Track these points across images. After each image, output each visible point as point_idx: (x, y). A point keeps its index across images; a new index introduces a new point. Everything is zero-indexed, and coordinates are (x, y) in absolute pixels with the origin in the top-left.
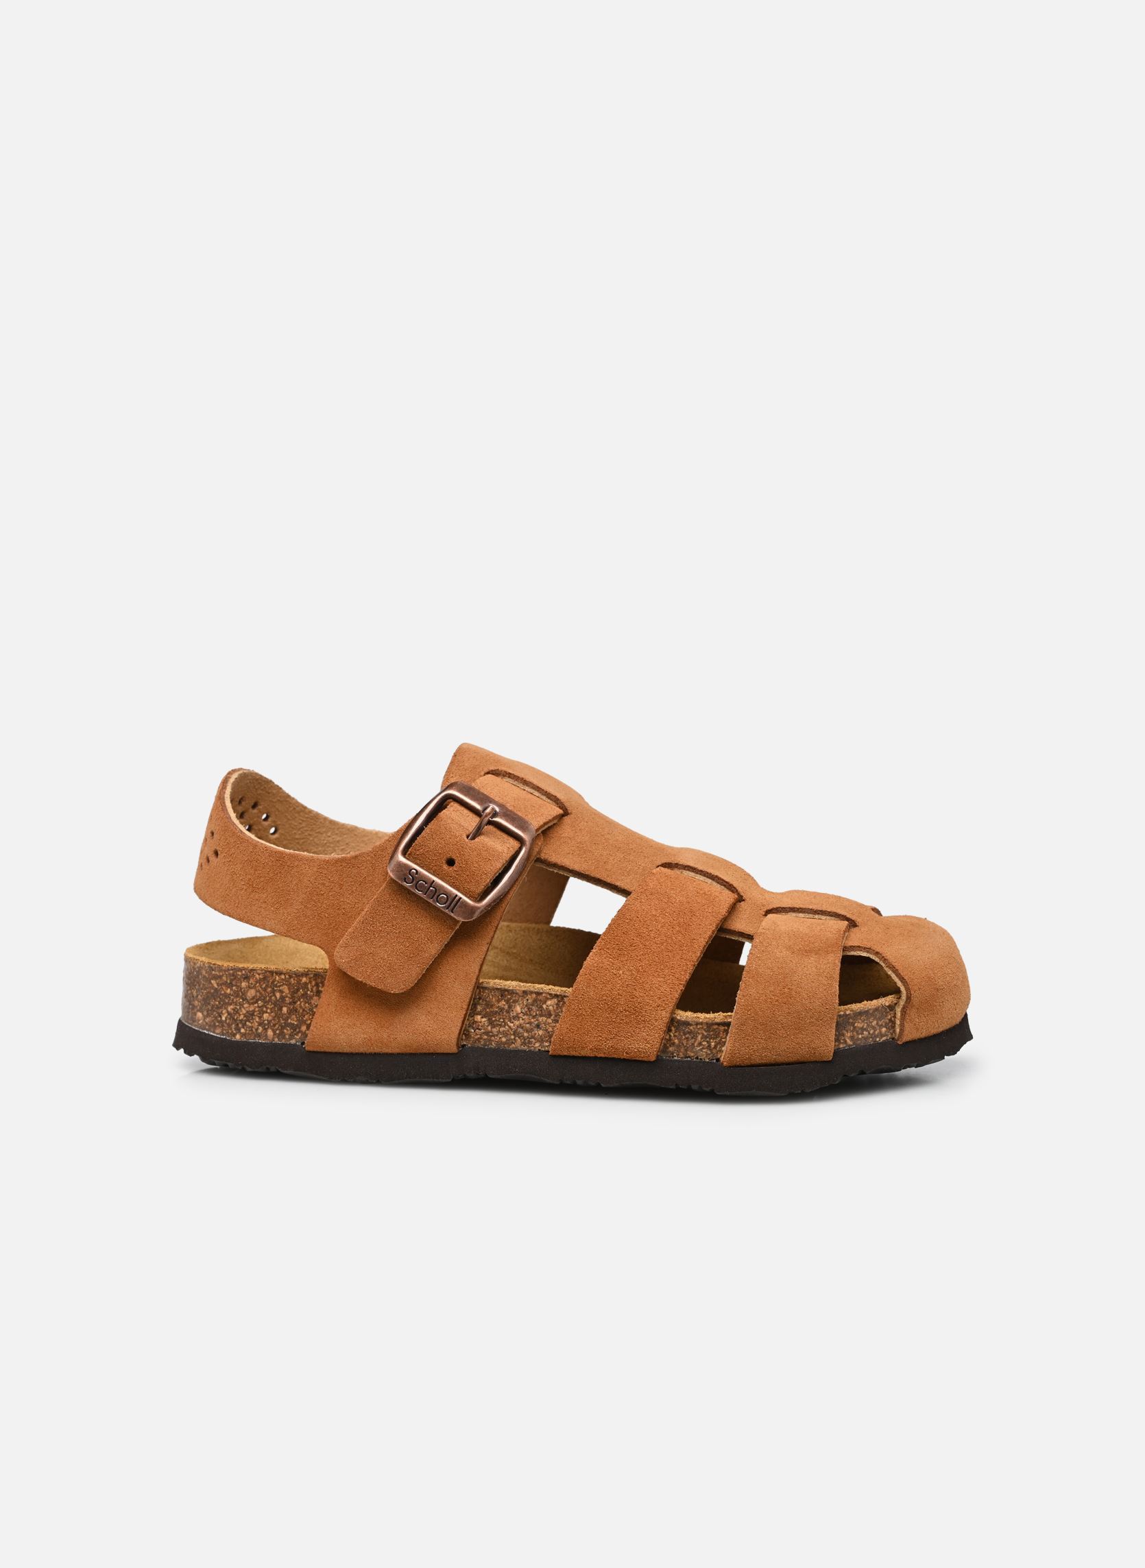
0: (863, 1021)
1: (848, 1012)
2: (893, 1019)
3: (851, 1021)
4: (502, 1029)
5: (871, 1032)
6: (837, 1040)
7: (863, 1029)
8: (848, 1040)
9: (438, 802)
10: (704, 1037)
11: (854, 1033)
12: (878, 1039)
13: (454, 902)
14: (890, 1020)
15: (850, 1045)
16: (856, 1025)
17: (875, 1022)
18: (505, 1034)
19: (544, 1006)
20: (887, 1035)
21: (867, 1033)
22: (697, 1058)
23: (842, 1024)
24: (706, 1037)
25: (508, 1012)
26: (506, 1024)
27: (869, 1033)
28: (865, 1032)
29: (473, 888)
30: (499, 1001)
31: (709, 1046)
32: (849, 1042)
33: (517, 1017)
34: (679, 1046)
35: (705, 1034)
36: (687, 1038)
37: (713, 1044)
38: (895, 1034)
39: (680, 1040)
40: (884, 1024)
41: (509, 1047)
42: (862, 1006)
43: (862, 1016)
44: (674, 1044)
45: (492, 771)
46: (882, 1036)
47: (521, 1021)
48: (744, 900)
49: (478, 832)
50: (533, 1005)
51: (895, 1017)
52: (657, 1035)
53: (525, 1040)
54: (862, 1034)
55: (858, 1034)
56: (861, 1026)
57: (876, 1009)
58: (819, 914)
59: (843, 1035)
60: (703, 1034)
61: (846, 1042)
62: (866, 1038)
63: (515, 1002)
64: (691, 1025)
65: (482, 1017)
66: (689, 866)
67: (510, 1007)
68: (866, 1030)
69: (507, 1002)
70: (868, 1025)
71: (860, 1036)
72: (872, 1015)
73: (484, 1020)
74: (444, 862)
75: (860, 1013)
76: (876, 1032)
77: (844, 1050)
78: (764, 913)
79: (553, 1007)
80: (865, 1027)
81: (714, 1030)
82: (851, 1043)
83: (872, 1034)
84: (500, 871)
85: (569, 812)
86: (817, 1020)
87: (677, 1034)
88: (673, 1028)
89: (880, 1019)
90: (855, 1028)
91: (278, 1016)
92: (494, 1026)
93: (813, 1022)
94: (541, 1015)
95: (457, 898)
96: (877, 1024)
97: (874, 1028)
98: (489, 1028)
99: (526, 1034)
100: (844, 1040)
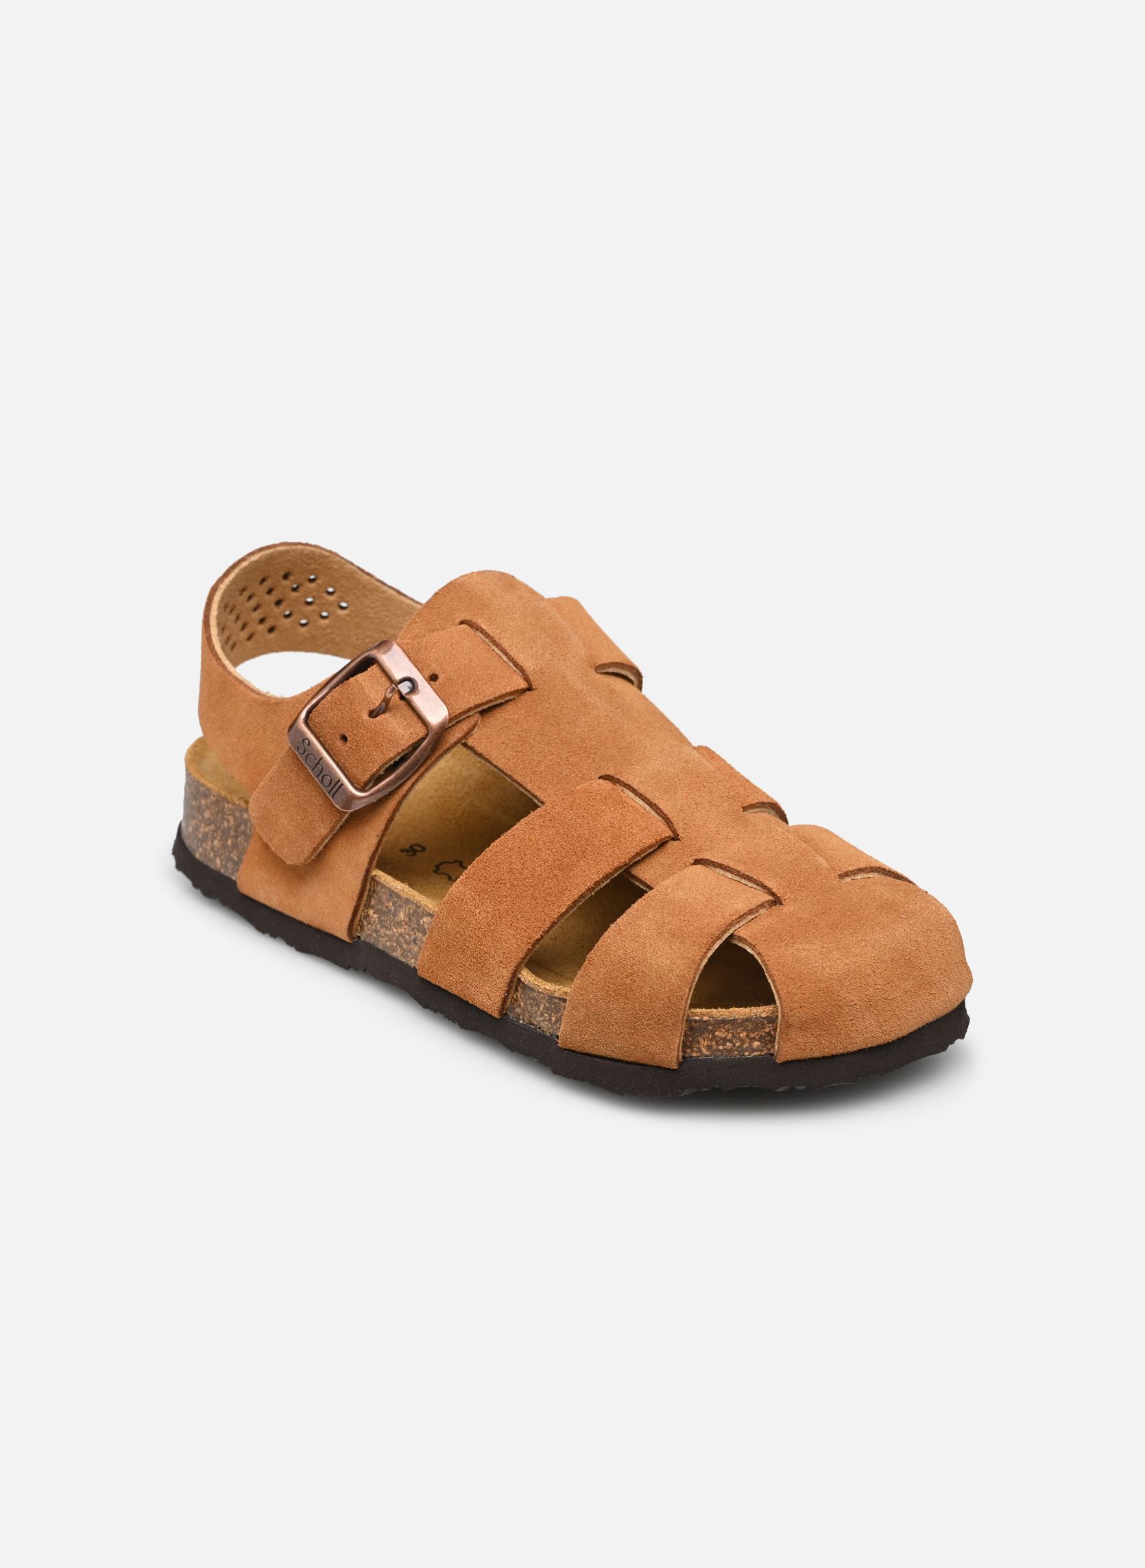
0: (727, 1031)
1: (705, 1018)
2: (772, 1032)
3: (710, 1028)
4: (388, 932)
5: (737, 1044)
6: (685, 1046)
7: (725, 1040)
8: (703, 1049)
9: (359, 662)
10: (545, 1008)
11: (714, 1043)
12: (746, 1053)
13: (336, 788)
14: (769, 1034)
15: (706, 1056)
16: (716, 1033)
17: (745, 1034)
18: (390, 938)
19: (421, 921)
20: (761, 1051)
21: (731, 1045)
22: (540, 1028)
23: (693, 1030)
24: (548, 1009)
25: (394, 916)
26: (391, 929)
27: (734, 1045)
28: (728, 1044)
29: (359, 776)
30: (388, 901)
31: (550, 1020)
32: (704, 1051)
33: (399, 924)
34: (523, 1009)
35: (548, 1005)
36: (531, 1004)
37: (554, 1018)
38: (774, 1049)
39: (525, 1003)
40: (757, 1038)
41: (392, 953)
42: (727, 1013)
43: (725, 1025)
44: (520, 1005)
45: (467, 621)
46: (754, 1051)
47: (403, 930)
48: (679, 840)
49: (384, 707)
50: (413, 916)
51: (775, 1030)
52: (498, 994)
53: (404, 951)
54: (725, 1045)
55: (718, 1044)
56: (724, 1036)
57: (747, 1020)
58: (745, 878)
59: (698, 1042)
60: (545, 1005)
61: (700, 1051)
62: (730, 1051)
63: (400, 906)
64: (534, 991)
65: (374, 913)
66: (629, 785)
67: (396, 910)
68: (730, 1041)
69: (394, 903)
70: (734, 1036)
71: (721, 1047)
72: (741, 1025)
73: (376, 916)
74: (338, 737)
75: (724, 1022)
76: (745, 1046)
77: (697, 1060)
78: (693, 862)
79: (428, 925)
80: (728, 1038)
81: (555, 1003)
82: (708, 1053)
83: (739, 1047)
84: (397, 759)
85: (534, 687)
86: (656, 1023)
87: (523, 996)
88: (519, 989)
89: (753, 1031)
90: (714, 1037)
91: (224, 846)
92: (382, 927)
93: (651, 1025)
94: (418, 931)
95: (340, 784)
96: (747, 1036)
97: (742, 1041)
98: (378, 927)
99: (405, 946)
100: (698, 1048)
